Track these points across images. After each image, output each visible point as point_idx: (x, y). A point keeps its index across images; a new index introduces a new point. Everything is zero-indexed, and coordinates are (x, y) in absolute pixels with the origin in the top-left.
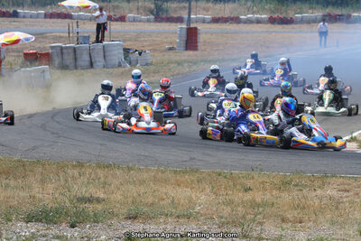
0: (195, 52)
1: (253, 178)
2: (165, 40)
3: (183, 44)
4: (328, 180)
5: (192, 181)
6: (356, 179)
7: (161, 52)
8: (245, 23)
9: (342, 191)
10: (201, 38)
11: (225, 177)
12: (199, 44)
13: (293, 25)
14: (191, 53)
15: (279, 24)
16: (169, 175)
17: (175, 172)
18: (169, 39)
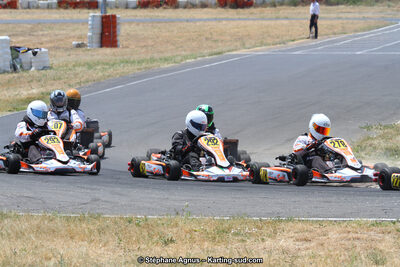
0: (114, 50)
1: (177, 225)
2: (73, 34)
3: (97, 38)
4: (282, 225)
5: (91, 232)
6: (320, 223)
7: (67, 49)
8: (185, 7)
9: (301, 240)
10: (123, 31)
11: (138, 225)
12: (119, 38)
13: (252, 10)
14: (108, 51)
15: (232, 7)
16: (59, 223)
17: (68, 219)
18: (78, 33)
